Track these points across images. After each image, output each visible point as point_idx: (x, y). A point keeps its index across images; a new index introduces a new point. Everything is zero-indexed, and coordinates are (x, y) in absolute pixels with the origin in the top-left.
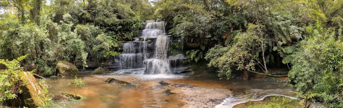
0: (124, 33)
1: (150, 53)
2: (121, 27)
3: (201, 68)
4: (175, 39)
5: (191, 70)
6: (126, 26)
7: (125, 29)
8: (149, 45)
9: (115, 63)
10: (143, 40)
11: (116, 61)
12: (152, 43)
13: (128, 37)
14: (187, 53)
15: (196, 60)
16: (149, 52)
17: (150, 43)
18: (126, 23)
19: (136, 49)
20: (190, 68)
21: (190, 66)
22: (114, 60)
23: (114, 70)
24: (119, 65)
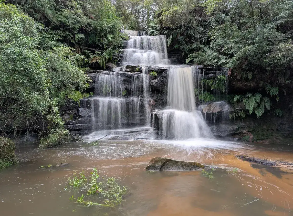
0: (89, 50)
1: (155, 98)
2: (82, 36)
3: (265, 127)
4: (210, 74)
5: (244, 131)
6: (93, 35)
7: (90, 42)
8: (154, 81)
9: (80, 116)
10: (141, 72)
11: (83, 111)
12: (158, 79)
13: (99, 61)
14: (235, 100)
15: (259, 113)
16: (153, 96)
17: (155, 78)
18: (93, 29)
19: (126, 89)
20: (243, 128)
21: (242, 124)
22: (78, 111)
23: (79, 132)
24: (90, 121)
